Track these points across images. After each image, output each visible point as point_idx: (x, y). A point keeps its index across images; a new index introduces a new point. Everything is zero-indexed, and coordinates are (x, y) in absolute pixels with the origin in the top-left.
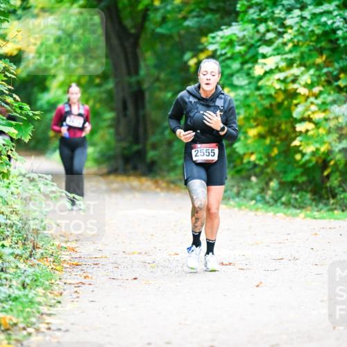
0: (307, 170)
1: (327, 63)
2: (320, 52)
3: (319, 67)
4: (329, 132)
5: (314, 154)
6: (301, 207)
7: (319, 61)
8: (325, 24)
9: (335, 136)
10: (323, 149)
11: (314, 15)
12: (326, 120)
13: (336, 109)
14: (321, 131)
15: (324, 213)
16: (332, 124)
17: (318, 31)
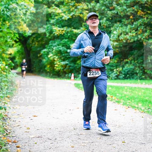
0: (57, 72)
1: (60, 55)
2: (59, 53)
3: (59, 56)
4: (60, 66)
5: (58, 69)
6: (56, 78)
7: (59, 55)
8: (59, 49)
9: (61, 67)
10: (59, 69)
11: (58, 48)
12: (60, 64)
13: (61, 63)
14: (59, 66)
15: (60, 79)
16: (61, 65)
17: (58, 50)
